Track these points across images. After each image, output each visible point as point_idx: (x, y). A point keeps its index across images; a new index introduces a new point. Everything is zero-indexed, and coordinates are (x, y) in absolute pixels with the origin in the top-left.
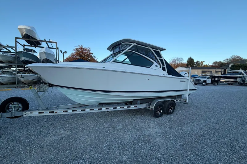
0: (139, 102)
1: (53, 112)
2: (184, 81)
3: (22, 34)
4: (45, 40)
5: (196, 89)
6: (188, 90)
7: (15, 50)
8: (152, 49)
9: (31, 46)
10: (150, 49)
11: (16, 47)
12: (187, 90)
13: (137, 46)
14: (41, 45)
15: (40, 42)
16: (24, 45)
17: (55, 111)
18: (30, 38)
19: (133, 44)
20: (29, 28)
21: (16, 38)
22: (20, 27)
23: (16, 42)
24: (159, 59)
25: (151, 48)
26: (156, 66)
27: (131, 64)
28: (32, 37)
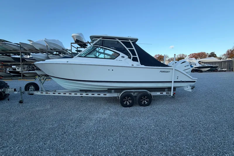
0: (113, 91)
1: (48, 93)
2: (167, 72)
3: (74, 40)
4: (88, 42)
5: (195, 82)
6: (173, 82)
7: (71, 51)
8: (120, 41)
9: (81, 48)
10: (118, 41)
11: (71, 50)
12: (171, 82)
13: (103, 40)
14: (87, 46)
15: (86, 44)
16: (78, 48)
17: (49, 93)
18: (79, 42)
19: (99, 39)
20: (78, 35)
21: (71, 43)
22: (72, 35)
23: (72, 46)
24: (129, 49)
25: (119, 39)
26: (122, 57)
27: (94, 57)
28: (80, 41)
